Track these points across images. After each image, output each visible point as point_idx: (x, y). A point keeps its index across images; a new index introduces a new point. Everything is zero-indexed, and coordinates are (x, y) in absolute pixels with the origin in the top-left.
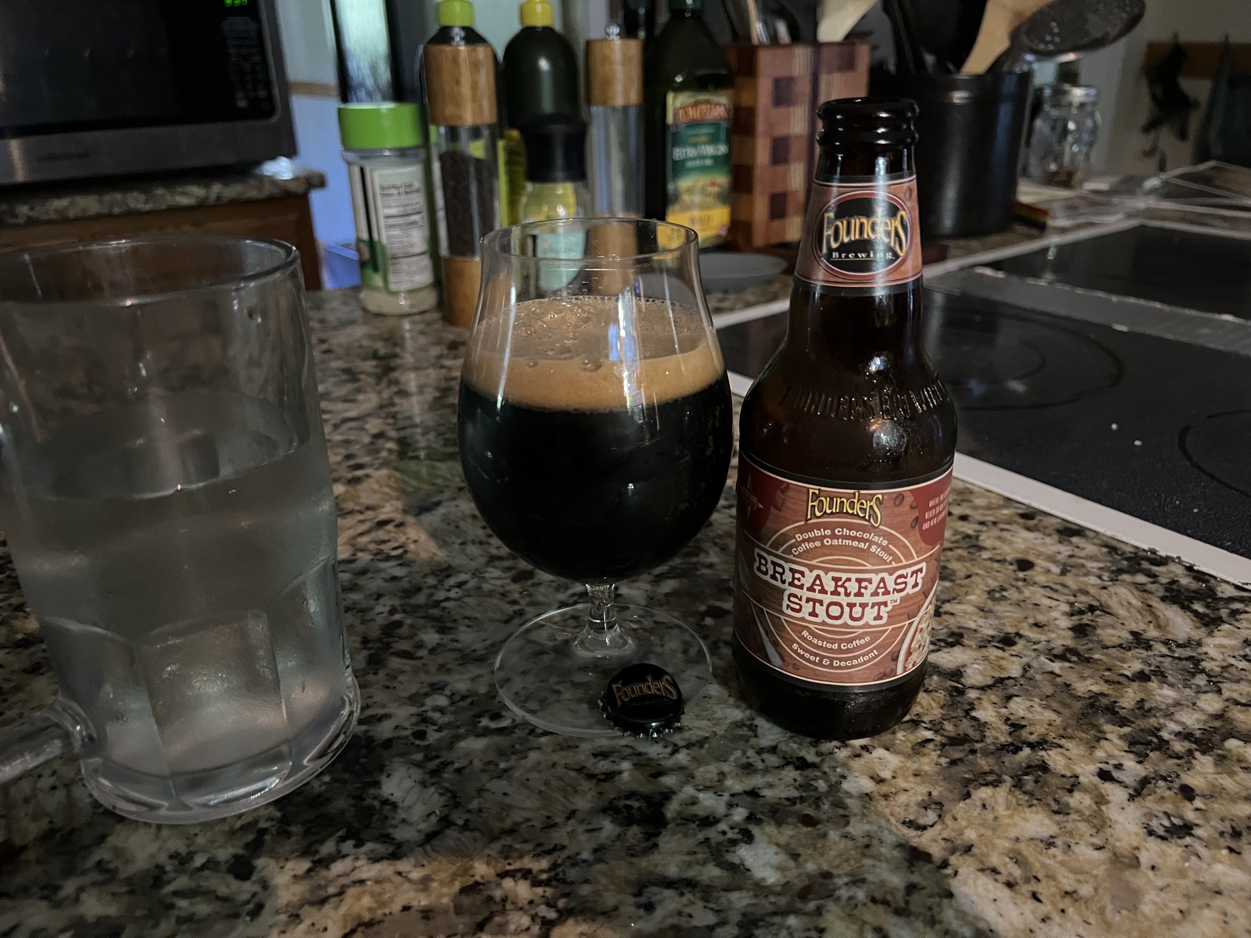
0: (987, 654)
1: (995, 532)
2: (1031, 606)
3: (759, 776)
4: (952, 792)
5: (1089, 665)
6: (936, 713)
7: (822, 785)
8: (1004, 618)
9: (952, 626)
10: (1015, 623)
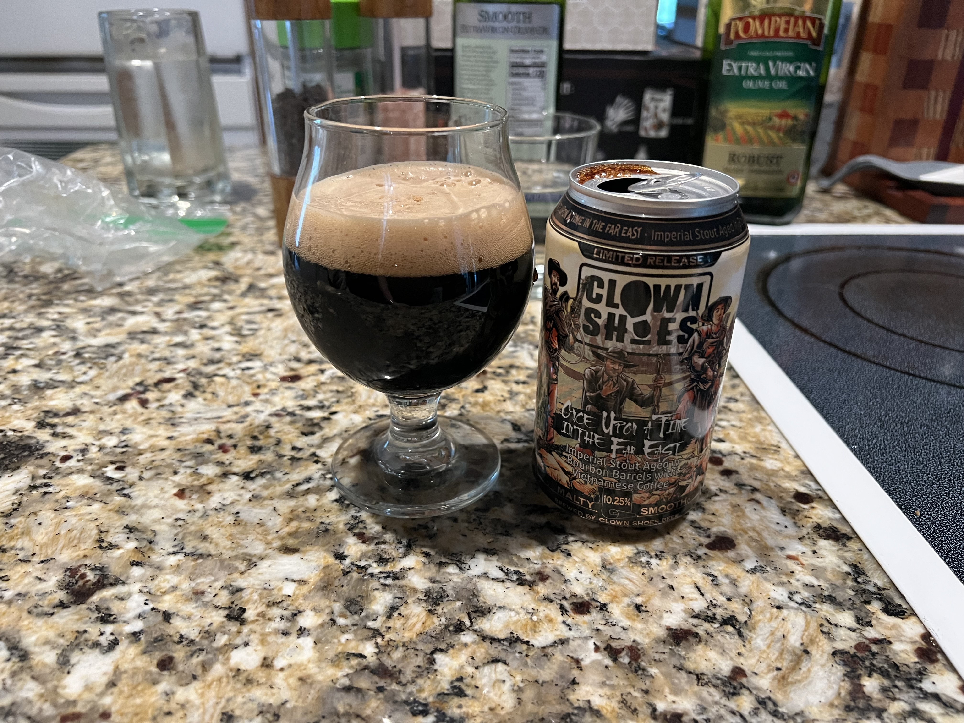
0: (541, 608)
1: (741, 499)
2: (661, 586)
3: (194, 605)
4: (306, 714)
5: (631, 675)
6: (408, 635)
7: (222, 640)
8: (614, 583)
9: (550, 566)
10: (619, 594)
